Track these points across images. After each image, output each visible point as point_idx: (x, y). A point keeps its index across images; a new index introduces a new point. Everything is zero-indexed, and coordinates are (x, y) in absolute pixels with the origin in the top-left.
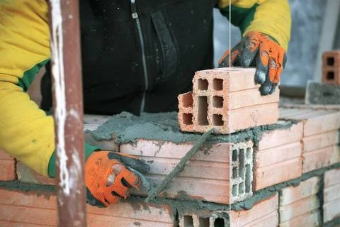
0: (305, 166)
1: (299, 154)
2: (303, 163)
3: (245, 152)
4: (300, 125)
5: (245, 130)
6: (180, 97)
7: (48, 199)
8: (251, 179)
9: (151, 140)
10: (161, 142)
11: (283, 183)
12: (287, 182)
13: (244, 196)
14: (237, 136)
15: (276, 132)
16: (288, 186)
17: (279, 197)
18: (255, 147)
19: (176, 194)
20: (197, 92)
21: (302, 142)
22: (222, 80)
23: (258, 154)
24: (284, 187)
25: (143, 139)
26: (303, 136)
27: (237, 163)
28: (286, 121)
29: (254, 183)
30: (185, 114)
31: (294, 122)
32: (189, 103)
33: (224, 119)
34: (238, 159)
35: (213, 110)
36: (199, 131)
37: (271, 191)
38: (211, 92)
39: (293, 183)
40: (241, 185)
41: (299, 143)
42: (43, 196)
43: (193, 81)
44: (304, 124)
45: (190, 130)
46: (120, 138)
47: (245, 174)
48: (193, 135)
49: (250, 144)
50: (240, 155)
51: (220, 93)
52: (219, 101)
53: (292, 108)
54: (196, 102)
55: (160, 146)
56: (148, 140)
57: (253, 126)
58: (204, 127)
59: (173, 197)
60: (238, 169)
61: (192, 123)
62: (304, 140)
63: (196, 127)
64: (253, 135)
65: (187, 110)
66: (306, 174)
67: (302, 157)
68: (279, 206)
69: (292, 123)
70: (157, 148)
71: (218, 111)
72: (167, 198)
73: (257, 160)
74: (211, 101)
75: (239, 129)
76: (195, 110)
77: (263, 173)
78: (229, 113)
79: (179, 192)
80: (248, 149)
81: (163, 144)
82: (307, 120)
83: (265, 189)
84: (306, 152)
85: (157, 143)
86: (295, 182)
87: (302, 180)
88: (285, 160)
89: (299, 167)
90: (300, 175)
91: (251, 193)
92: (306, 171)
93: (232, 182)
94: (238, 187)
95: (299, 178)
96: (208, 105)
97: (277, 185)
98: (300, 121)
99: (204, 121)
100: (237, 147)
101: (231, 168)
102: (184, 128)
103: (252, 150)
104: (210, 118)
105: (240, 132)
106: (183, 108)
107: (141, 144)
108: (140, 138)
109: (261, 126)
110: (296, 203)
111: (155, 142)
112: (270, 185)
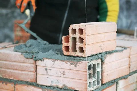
0: (131, 69)
1: (128, 63)
2: (130, 67)
3: (96, 65)
4: (128, 49)
5: (96, 55)
6: (63, 38)
7: (7, 85)
8: (100, 78)
9: (50, 59)
10: (54, 60)
11: (119, 78)
12: (121, 77)
13: (96, 87)
14: (91, 58)
15: (115, 54)
16: (121, 79)
17: (117, 85)
18: (102, 62)
19: (62, 86)
20: (71, 35)
21: (129, 57)
22: (83, 29)
23: (104, 66)
24: (120, 80)
25: (47, 58)
26: (130, 55)
27: (92, 71)
28: (122, 47)
29: (102, 80)
30: (65, 46)
31: (125, 48)
32: (67, 41)
33: (84, 49)
34: (92, 69)
35: (79, 45)
36: (72, 55)
37: (113, 83)
38: (78, 36)
39: (124, 78)
40: (94, 82)
41: (128, 58)
42: (4, 83)
43: (69, 30)
44: (130, 49)
45: (68, 54)
46: (36, 57)
47: (96, 76)
48: (69, 57)
49: (99, 61)
50: (93, 67)
51: (82, 36)
52: (82, 40)
53: (128, 40)
54: (71, 41)
55: (54, 62)
56: (49, 59)
57: (101, 52)
58: (75, 53)
59: (60, 87)
60: (92, 74)
61: (69, 51)
62: (131, 57)
63: (70, 53)
64: (101, 56)
65: (66, 44)
66: (132, 72)
67: (130, 65)
68: (117, 89)
69: (124, 49)
70: (53, 63)
71: (81, 45)
72: (58, 88)
73: (104, 69)
74: (78, 40)
75: (93, 54)
76: (70, 45)
77: (107, 75)
78: (86, 46)
79: (63, 85)
80: (98, 64)
81: (55, 61)
82: (132, 47)
83: (109, 82)
84: (131, 62)
85: (53, 60)
86: (125, 77)
87: (130, 76)
88: (120, 67)
89: (128, 70)
90: (128, 73)
91: (100, 85)
92: (132, 71)
93: (89, 81)
94: (92, 83)
95: (128, 75)
96: (76, 42)
97: (116, 79)
98: (129, 47)
99: (75, 50)
100: (91, 63)
101: (88, 74)
102: (65, 53)
103: (101, 64)
104: (77, 48)
105: (93, 55)
106: (65, 43)
107: (45, 60)
108: (45, 58)
109: (106, 52)
110: (126, 87)
111: (52, 60)
112: (112, 80)
